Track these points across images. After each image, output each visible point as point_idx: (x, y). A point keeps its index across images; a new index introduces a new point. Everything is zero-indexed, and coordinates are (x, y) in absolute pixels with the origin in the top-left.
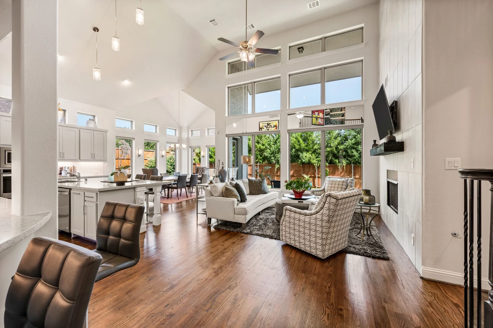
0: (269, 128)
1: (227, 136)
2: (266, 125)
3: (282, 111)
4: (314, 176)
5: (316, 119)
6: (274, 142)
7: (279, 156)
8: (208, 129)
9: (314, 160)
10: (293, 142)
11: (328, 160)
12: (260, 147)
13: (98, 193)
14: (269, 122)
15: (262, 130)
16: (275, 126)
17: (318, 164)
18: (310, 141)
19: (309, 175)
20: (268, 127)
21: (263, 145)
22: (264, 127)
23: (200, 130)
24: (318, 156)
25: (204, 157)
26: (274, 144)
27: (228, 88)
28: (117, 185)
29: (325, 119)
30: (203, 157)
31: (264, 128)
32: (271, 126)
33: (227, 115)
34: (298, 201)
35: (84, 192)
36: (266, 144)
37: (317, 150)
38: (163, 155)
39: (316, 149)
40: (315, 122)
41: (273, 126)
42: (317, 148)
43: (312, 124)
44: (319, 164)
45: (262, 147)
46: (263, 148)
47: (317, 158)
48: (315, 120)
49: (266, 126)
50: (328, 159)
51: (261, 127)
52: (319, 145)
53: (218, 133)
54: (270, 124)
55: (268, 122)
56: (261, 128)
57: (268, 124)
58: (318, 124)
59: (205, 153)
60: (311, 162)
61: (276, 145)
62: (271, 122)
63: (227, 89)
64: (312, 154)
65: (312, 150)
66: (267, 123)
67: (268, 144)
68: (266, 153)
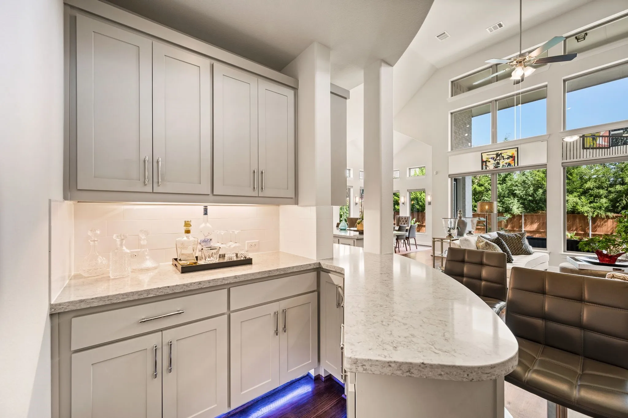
0: (499, 160)
1: (450, 176)
2: (495, 156)
3: (550, 135)
4: (583, 233)
5: (591, 139)
6: (500, 181)
7: (511, 201)
8: (410, 169)
9: (585, 207)
10: (539, 179)
11: (619, 206)
12: (475, 188)
13: (355, 240)
14: (500, 152)
15: (486, 163)
16: (511, 157)
17: (593, 213)
18: (574, 175)
19: (575, 232)
20: (498, 158)
21: (481, 185)
22: (490, 160)
23: (399, 170)
24: (594, 199)
25: (405, 203)
26: (500, 183)
27: (452, 113)
28: (359, 234)
29: (611, 136)
30: (403, 203)
31: (490, 162)
32: (503, 157)
33: (449, 150)
34: (613, 269)
35: (339, 240)
36: (486, 184)
37: (592, 190)
38: (356, 202)
39: (589, 189)
40: (592, 144)
41: (506, 157)
42: (592, 187)
43: (584, 148)
44: (596, 213)
45: (479, 188)
46: (481, 189)
47: (591, 203)
48: (591, 141)
49: (494, 158)
50: (618, 204)
51: (484, 159)
52: (595, 182)
53: (437, 173)
54: (501, 154)
55: (497, 152)
56: (486, 162)
57: (498, 155)
58: (598, 146)
59: (405, 199)
60: (577, 210)
61: (504, 185)
62: (503, 151)
63: (450, 116)
64: (579, 196)
65: (581, 190)
66: (495, 153)
67: (489, 184)
68: (486, 197)
